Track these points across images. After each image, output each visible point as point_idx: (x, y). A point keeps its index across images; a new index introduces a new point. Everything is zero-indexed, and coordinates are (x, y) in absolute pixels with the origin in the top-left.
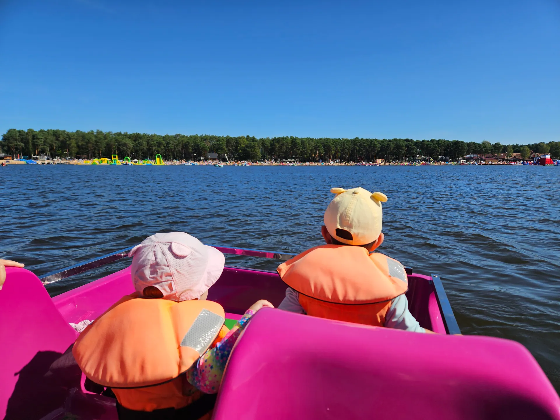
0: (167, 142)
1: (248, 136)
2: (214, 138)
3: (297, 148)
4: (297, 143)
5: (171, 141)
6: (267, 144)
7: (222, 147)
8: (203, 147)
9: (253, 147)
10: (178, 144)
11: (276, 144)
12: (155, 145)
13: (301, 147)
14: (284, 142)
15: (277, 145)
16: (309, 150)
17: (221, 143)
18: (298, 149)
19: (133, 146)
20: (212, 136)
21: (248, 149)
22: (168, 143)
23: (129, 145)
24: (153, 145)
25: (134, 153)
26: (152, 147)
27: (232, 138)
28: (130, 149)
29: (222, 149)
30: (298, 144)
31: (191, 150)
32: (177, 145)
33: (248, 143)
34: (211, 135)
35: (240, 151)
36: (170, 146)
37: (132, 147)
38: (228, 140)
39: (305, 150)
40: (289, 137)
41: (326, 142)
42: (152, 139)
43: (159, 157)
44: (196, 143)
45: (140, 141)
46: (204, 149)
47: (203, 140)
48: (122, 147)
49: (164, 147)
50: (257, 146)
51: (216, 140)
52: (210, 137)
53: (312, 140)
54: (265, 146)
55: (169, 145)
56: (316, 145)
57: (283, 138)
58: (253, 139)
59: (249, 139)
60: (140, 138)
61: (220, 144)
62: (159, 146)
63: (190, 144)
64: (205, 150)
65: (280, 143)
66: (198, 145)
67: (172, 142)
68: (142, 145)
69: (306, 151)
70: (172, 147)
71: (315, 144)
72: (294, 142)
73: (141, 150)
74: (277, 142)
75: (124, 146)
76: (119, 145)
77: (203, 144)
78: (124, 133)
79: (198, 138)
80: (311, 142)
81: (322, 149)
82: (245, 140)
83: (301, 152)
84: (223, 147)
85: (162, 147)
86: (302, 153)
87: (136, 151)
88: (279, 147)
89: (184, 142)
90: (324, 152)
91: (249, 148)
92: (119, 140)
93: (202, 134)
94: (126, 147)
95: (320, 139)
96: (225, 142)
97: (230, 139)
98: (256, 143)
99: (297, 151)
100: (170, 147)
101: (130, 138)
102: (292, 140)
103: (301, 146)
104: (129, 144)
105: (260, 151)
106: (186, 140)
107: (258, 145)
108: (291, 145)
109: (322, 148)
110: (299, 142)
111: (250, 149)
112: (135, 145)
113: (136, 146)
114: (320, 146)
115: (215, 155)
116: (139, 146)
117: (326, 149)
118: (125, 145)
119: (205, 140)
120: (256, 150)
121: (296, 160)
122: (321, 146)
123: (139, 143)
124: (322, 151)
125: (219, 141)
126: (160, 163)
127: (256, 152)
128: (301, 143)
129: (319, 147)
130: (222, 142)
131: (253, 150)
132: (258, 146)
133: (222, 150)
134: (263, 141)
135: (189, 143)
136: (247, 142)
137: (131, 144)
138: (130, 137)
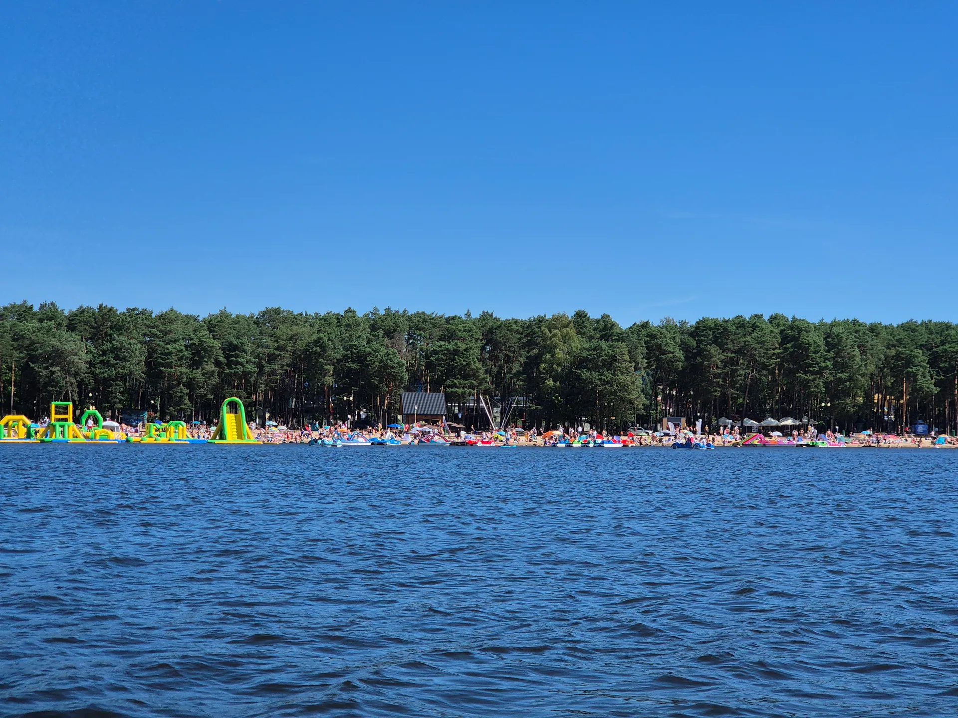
0: (231, 344)
1: (581, 316)
2: (427, 325)
3: (811, 365)
4: (810, 345)
5: (245, 340)
6: (671, 349)
7: (468, 364)
8: (386, 366)
9: (611, 363)
10: (277, 352)
11: (713, 350)
12: (181, 359)
13: (828, 363)
14: (748, 338)
15: (717, 355)
16: (863, 375)
17: (462, 346)
18: (813, 373)
19: (91, 364)
20: (418, 314)
21: (585, 374)
22: (231, 350)
23: (76, 359)
24: (173, 359)
25: (91, 395)
26: (170, 366)
27: (508, 325)
28: (76, 375)
29: (466, 374)
30: (812, 349)
31: (329, 380)
32: (272, 358)
33: (587, 345)
34: (411, 311)
35: (550, 382)
36: (240, 360)
37: (84, 367)
38: (491, 331)
39: (844, 376)
40: (766, 317)
41: (943, 343)
42: (166, 333)
43: (233, 407)
44: (351, 346)
45: (120, 339)
46: (386, 373)
47: (381, 333)
48: (46, 368)
49: (218, 363)
50: (627, 357)
51: (437, 332)
52: (410, 319)
53: (874, 329)
54: (658, 359)
55: (237, 356)
56: (898, 356)
57: (740, 323)
58: (606, 328)
59: (590, 330)
60: (119, 327)
61: (456, 352)
62: (195, 363)
63: (330, 352)
64: (394, 378)
65: (730, 346)
66: (361, 358)
67: (249, 348)
68: (124, 359)
69: (850, 379)
70: (250, 367)
71: (893, 352)
72: (794, 339)
73: (123, 378)
74: (715, 341)
75: (52, 365)
76: (33, 358)
77: (381, 349)
78: (42, 307)
79: (358, 325)
80: (871, 341)
81: (928, 375)
82: (571, 331)
83: (827, 384)
84: (473, 366)
85: (210, 367)
86: (835, 391)
87: (102, 384)
88: (726, 363)
89: (301, 345)
90: (936, 385)
91: (590, 370)
92: (29, 335)
93: (376, 309)
94: (63, 369)
95: (909, 328)
96: (477, 340)
97: (499, 327)
98: (623, 347)
99: (808, 381)
100: (241, 364)
101: (71, 328)
102: (782, 332)
103: (826, 359)
104: (76, 355)
105: (639, 383)
106: (307, 335)
107: (629, 352)
108: (778, 356)
109: (925, 368)
110: (817, 339)
111: (595, 375)
112: (97, 361)
113: (102, 362)
114: (916, 361)
115: (436, 402)
116: (113, 361)
117: (944, 372)
118: (57, 357)
119: (390, 334)
120: (623, 377)
121: (805, 420)
122: (921, 356)
123: (114, 350)
124: (928, 383)
125: (449, 336)
126: (240, 435)
127: (624, 387)
128: (827, 344)
129: (909, 362)
130: (463, 340)
131: (608, 375)
132: (633, 359)
133: (465, 377)
134: (652, 336)
135: (324, 348)
136: (578, 343)
137: (84, 356)
138: (73, 323)
